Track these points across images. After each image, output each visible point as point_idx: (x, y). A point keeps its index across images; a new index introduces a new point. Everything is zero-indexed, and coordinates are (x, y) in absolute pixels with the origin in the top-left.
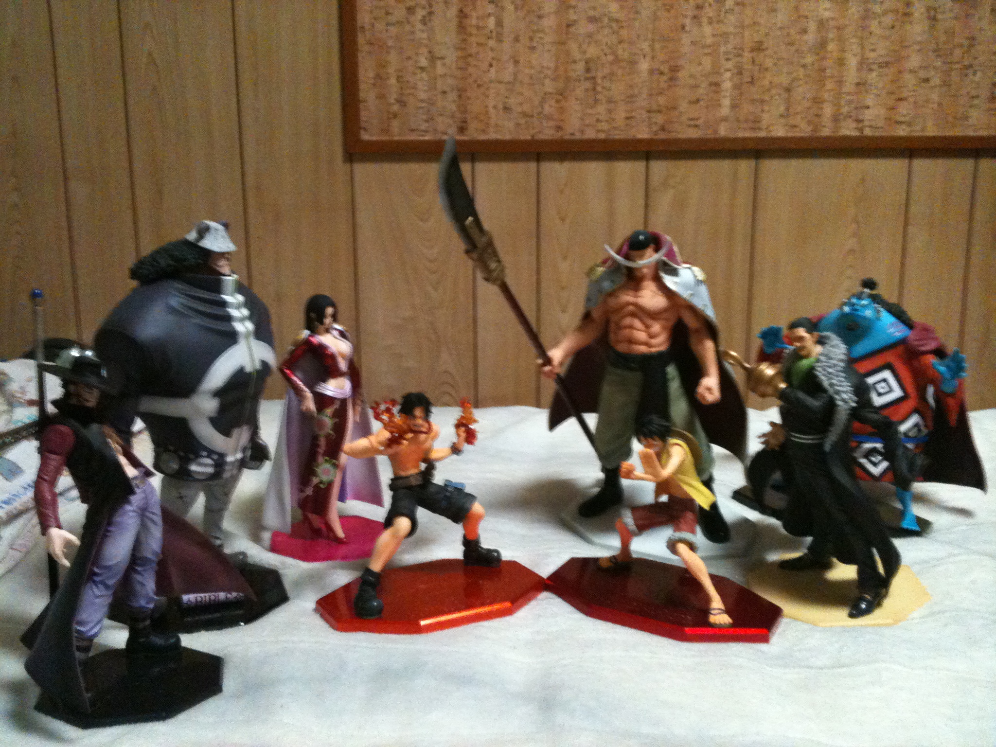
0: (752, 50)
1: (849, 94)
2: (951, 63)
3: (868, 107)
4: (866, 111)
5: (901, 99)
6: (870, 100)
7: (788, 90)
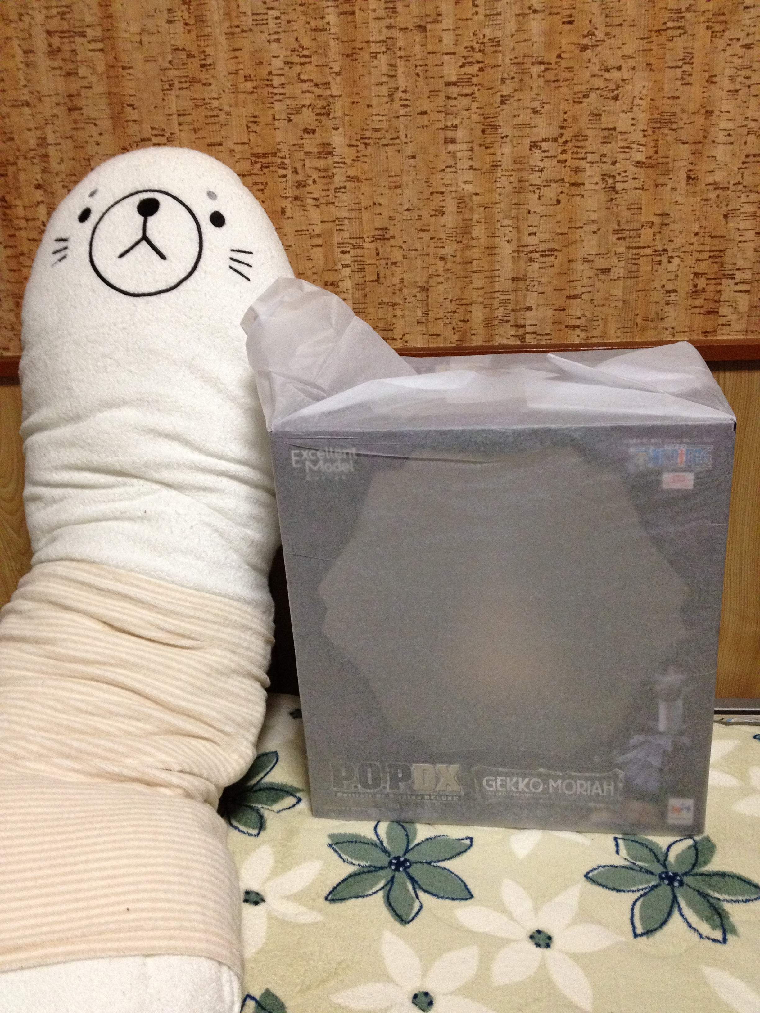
0: (375, 239)
1: (504, 292)
2: (638, 248)
3: (529, 309)
4: (528, 314)
5: (575, 297)
6: (532, 299)
7: (424, 289)
